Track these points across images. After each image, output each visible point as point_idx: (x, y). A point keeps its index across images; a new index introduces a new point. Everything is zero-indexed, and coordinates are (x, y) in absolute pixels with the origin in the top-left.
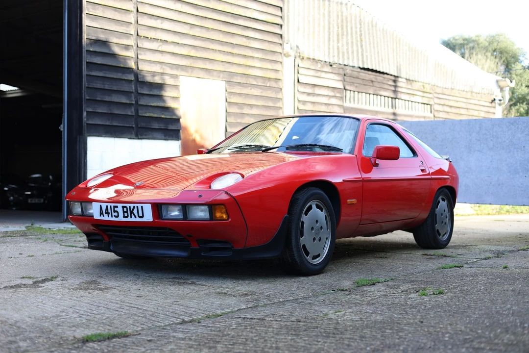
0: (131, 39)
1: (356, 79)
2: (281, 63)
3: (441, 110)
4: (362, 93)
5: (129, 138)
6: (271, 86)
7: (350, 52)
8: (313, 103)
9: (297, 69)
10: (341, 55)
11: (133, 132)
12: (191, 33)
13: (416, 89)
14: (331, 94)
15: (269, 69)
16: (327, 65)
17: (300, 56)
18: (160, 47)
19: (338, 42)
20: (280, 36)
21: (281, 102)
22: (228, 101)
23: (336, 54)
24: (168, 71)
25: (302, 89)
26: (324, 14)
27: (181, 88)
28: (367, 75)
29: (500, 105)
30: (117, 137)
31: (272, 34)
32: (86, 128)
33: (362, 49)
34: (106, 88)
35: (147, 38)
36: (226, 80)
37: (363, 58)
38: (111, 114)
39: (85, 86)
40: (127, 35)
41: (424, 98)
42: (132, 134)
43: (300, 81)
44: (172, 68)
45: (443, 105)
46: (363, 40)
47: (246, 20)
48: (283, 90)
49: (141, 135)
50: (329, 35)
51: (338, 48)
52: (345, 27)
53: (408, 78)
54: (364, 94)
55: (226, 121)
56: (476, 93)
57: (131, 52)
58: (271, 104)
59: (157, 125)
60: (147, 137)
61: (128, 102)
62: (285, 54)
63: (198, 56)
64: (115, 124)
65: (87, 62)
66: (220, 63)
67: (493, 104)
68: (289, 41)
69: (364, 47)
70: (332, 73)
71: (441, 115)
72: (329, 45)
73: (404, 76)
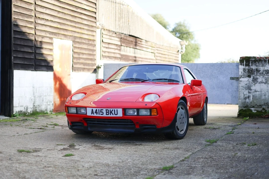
0: (32, 18)
1: (126, 40)
2: (95, 32)
3: (158, 56)
4: (128, 47)
5: (31, 71)
6: (91, 43)
7: (124, 27)
8: (108, 52)
9: (102, 34)
10: (120, 28)
11: (33, 67)
12: (58, 16)
13: (149, 45)
14: (116, 48)
15: (91, 35)
16: (114, 33)
17: (103, 28)
18: (45, 23)
19: (119, 22)
20: (95, 18)
21: (95, 52)
22: (74, 51)
23: (118, 28)
24: (48, 35)
25: (104, 45)
26: (113, 7)
27: (54, 44)
28: (130, 38)
29: (181, 53)
30: (26, 70)
31: (91, 17)
32: (13, 65)
33: (129, 26)
34: (22, 44)
35: (40, 18)
36: (73, 40)
37: (129, 30)
38: (24, 58)
39: (13, 43)
40: (30, 16)
41: (152, 50)
42: (33, 68)
43: (103, 41)
44: (50, 34)
45: (159, 53)
46: (129, 21)
47: (81, 9)
48: (96, 46)
49: (37, 69)
50: (115, 18)
51: (119, 25)
52: (122, 14)
53: (146, 40)
55: (73, 61)
56: (172, 48)
57: (33, 25)
58: (91, 53)
59: (44, 63)
60: (39, 70)
61: (31, 52)
62: (97, 28)
63: (61, 28)
64: (26, 63)
65: (14, 30)
66: (70, 31)
67: (178, 53)
68: (99, 21)
69: (129, 24)
70: (116, 37)
71: (158, 58)
72: (115, 23)
73: (145, 39)
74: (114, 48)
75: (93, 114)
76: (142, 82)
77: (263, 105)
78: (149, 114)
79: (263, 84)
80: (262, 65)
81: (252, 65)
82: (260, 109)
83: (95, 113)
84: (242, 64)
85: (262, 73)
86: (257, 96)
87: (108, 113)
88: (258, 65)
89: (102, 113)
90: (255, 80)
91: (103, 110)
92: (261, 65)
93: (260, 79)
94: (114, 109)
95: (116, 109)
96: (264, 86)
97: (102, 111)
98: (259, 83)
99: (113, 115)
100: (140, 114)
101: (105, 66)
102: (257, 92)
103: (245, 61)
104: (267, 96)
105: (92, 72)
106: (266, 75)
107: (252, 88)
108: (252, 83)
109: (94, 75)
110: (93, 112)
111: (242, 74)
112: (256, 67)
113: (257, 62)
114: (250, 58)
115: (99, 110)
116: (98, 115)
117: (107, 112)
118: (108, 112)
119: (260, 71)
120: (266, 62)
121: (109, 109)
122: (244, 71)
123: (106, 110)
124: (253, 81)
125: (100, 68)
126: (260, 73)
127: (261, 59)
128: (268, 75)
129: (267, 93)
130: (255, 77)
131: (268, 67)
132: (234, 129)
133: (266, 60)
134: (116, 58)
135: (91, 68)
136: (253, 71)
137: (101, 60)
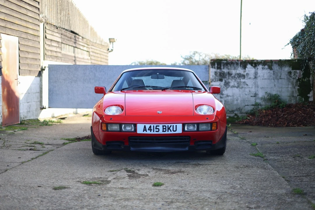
1: (66, 37)
2: (39, 26)
3: (92, 55)
6: (36, 40)
7: (65, 21)
8: (51, 51)
9: (45, 28)
10: (62, 22)
12: (5, 5)
13: (85, 42)
14: (57, 45)
15: (35, 30)
16: (56, 28)
19: (60, 15)
20: (38, 9)
21: (39, 50)
22: (20, 49)
23: (60, 22)
25: (47, 42)
27: (2, 41)
28: (69, 34)
31: (35, 8)
33: (69, 19)
36: (19, 36)
37: (70, 24)
41: (87, 48)
43: (47, 38)
45: (93, 52)
46: (70, 13)
48: (40, 43)
50: (57, 10)
51: (60, 18)
52: (62, 6)
53: (83, 37)
54: (68, 45)
55: (19, 62)
56: (103, 45)
58: (36, 52)
62: (40, 21)
63: (8, 20)
66: (16, 25)
67: (108, 51)
68: (42, 13)
69: (70, 18)
70: (57, 33)
71: (93, 58)
72: (57, 16)
73: (81, 35)
74: (55, 46)
75: (145, 131)
76: (163, 90)
77: (235, 110)
78: (209, 129)
79: (235, 88)
80: (234, 68)
81: (224, 68)
82: (232, 115)
83: (149, 130)
84: (214, 67)
85: (234, 77)
86: (229, 100)
87: (164, 130)
88: (230, 68)
89: (157, 130)
90: (227, 84)
91: (159, 126)
92: (233, 68)
93: (232, 83)
94: (172, 125)
95: (175, 125)
96: (236, 91)
97: (157, 127)
98: (231, 87)
99: (171, 131)
100: (200, 129)
101: (50, 68)
102: (229, 97)
103: (216, 64)
104: (239, 101)
105: (37, 75)
106: (238, 78)
107: (224, 93)
108: (223, 87)
110: (146, 129)
111: (213, 78)
112: (228, 71)
113: (229, 65)
114: (221, 60)
115: (154, 126)
116: (152, 133)
117: (163, 129)
118: (164, 129)
119: (232, 74)
120: (238, 65)
121: (167, 125)
122: (215, 75)
123: (163, 126)
124: (225, 86)
125: (44, 70)
126: (232, 77)
127: (233, 62)
128: (240, 78)
129: (239, 97)
130: (227, 81)
131: (240, 70)
132: (245, 140)
133: (238, 63)
134: (58, 58)
135: (36, 69)
136: (224, 74)
137: (44, 60)
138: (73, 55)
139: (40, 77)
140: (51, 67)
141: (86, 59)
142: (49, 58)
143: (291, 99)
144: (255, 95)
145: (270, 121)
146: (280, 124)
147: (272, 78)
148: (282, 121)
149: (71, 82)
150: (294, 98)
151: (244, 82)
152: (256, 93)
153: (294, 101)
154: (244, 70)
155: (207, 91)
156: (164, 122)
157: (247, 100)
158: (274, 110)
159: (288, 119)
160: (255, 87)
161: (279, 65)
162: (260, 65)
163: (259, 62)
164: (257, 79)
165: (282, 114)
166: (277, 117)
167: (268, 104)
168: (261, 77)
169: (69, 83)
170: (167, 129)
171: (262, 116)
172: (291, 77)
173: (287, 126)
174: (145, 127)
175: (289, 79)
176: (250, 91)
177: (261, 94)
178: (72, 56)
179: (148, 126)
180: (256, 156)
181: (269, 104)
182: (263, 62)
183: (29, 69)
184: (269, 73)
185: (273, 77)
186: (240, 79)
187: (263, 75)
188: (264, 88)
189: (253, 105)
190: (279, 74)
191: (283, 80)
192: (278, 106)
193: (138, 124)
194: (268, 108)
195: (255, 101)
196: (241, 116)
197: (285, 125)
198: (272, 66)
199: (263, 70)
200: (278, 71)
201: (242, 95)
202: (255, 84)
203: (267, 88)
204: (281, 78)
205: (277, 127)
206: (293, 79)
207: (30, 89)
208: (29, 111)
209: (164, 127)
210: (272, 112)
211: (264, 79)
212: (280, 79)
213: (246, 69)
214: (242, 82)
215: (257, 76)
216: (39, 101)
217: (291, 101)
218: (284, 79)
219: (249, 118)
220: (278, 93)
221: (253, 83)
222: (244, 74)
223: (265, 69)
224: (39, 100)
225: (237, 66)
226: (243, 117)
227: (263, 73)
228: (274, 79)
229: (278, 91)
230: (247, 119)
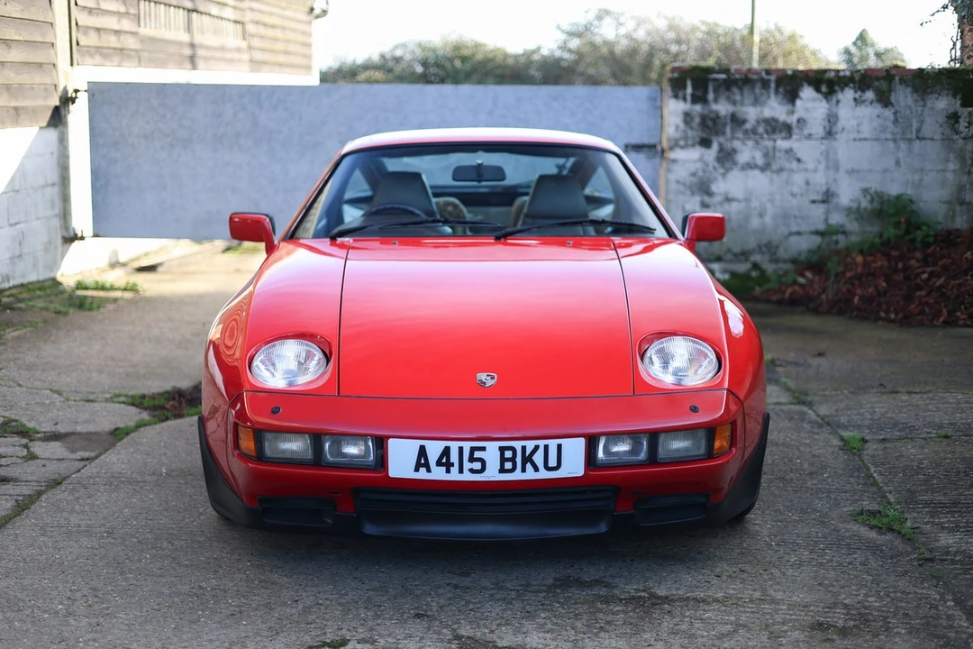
3: (256, 33)
4: (160, 3)
8: (98, 30)
14: (122, 8)
21: (52, 31)
25: (82, 1)
41: (237, 11)
45: (258, 23)
48: (54, 3)
54: (162, 6)
58: (37, 37)
67: (310, 16)
71: (256, 42)
74: (115, 13)
75: (423, 470)
76: (498, 238)
77: (754, 249)
79: (756, 173)
80: (752, 98)
81: (716, 100)
82: (742, 268)
83: (439, 463)
84: (681, 94)
85: (754, 131)
86: (732, 215)
87: (508, 465)
88: (738, 98)
89: (477, 466)
90: (726, 157)
91: (483, 449)
92: (748, 99)
93: (747, 152)
94: (542, 443)
95: (553, 444)
96: (759, 182)
97: (477, 454)
98: (743, 168)
99: (536, 469)
100: (662, 453)
102: (734, 204)
103: (689, 84)
104: (768, 219)
105: (45, 124)
106: (765, 136)
107: (714, 188)
108: (715, 168)
109: (52, 134)
110: (426, 459)
111: (678, 135)
112: (731, 109)
113: (735, 90)
114: (708, 70)
115: (461, 449)
116: (454, 476)
117: (503, 460)
118: (508, 460)
119: (744, 122)
120: (769, 87)
121: (518, 445)
122: (686, 122)
123: (502, 450)
124: (718, 163)
125: (73, 102)
126: (746, 132)
127: (751, 76)
128: (774, 137)
129: (769, 206)
130: (728, 146)
131: (774, 108)
132: (810, 405)
133: (769, 81)
134: (125, 52)
135: (40, 102)
136: (718, 121)
137: (72, 65)
138: (184, 37)
139: (60, 127)
140: (98, 92)
141: (230, 50)
142: (91, 55)
143: (954, 211)
144: (828, 197)
145: (882, 300)
146: (922, 312)
147: (889, 136)
148: (927, 304)
149: (171, 146)
150: (964, 207)
151: (789, 151)
152: (828, 191)
153: (965, 218)
154: (789, 107)
155: (676, 238)
156: (505, 430)
157: (797, 213)
158: (895, 253)
159: (949, 293)
160: (827, 168)
161: (915, 90)
162: (847, 89)
163: (844, 77)
164: (835, 139)
165: (923, 273)
166: (908, 283)
167: (869, 229)
168: (849, 132)
169: (163, 148)
170: (519, 460)
171: (851, 278)
172: (957, 132)
173: (946, 324)
174: (422, 451)
175: (949, 139)
176: (807, 183)
177: (848, 193)
178: (180, 44)
179: (434, 449)
180: (879, 529)
181: (873, 229)
182: (857, 77)
183: (14, 104)
184: (878, 116)
185: (893, 134)
186: (775, 141)
187: (858, 125)
188: (858, 171)
189: (817, 233)
190: (914, 121)
191: (929, 142)
192: (908, 237)
193: (391, 441)
194: (873, 244)
195: (823, 217)
196: (775, 271)
197: (941, 320)
198: (890, 91)
199: (858, 108)
200: (912, 113)
201: (778, 197)
202: (827, 158)
203: (870, 171)
204: (921, 135)
205: (910, 325)
206: (964, 138)
207: (21, 172)
208: (17, 253)
209: (508, 454)
210: (889, 261)
211: (860, 140)
212: (917, 141)
213: (798, 102)
214: (780, 151)
215: (834, 130)
216: (56, 216)
217: (953, 217)
218: (932, 139)
219: (801, 280)
220: (909, 192)
221: (822, 154)
222: (789, 121)
223: (863, 102)
224: (57, 211)
225: (764, 92)
226: (780, 277)
227: (859, 117)
228: (895, 140)
229: (908, 182)
230: (795, 282)
